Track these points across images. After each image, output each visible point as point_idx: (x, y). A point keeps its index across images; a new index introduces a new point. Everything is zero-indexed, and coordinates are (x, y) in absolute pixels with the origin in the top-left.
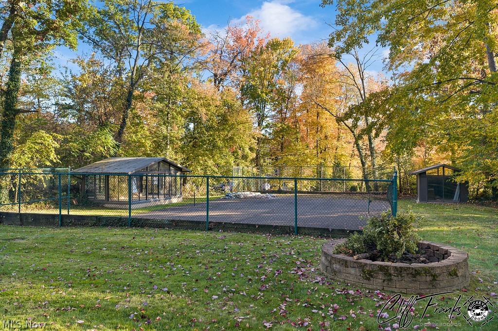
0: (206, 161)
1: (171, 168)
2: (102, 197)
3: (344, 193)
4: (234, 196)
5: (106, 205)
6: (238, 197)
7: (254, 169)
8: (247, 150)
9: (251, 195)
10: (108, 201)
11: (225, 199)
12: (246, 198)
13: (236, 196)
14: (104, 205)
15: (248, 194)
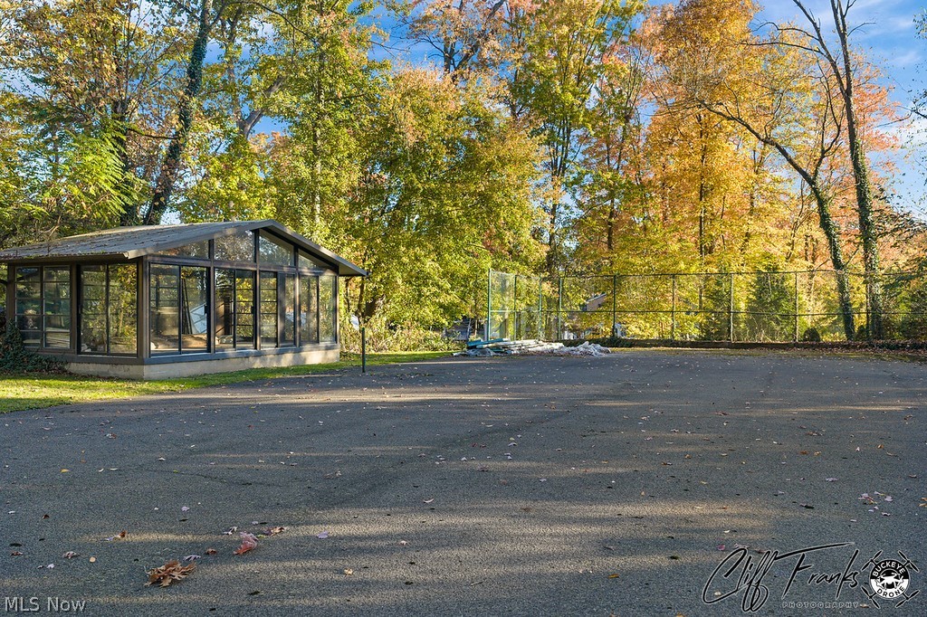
0: (417, 259)
1: (302, 258)
2: (61, 340)
3: (796, 345)
4: (492, 348)
5: (73, 367)
6: (502, 351)
7: (544, 285)
8: (526, 235)
9: (540, 348)
10: (79, 352)
11: (465, 356)
12: (525, 355)
13: (497, 349)
14: (66, 368)
15: (531, 345)
